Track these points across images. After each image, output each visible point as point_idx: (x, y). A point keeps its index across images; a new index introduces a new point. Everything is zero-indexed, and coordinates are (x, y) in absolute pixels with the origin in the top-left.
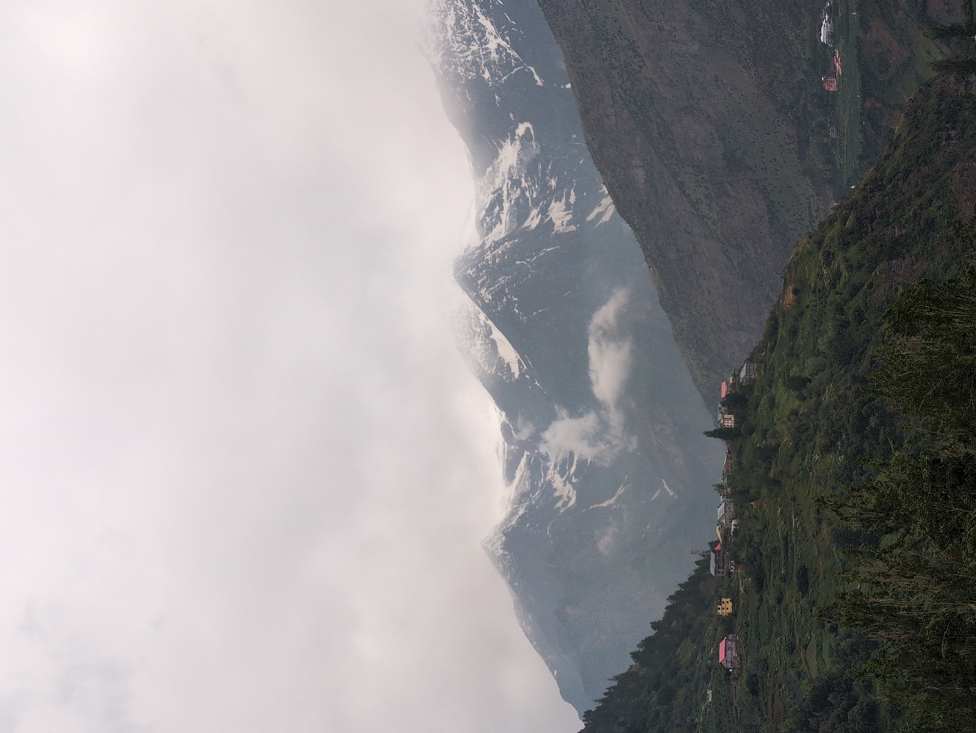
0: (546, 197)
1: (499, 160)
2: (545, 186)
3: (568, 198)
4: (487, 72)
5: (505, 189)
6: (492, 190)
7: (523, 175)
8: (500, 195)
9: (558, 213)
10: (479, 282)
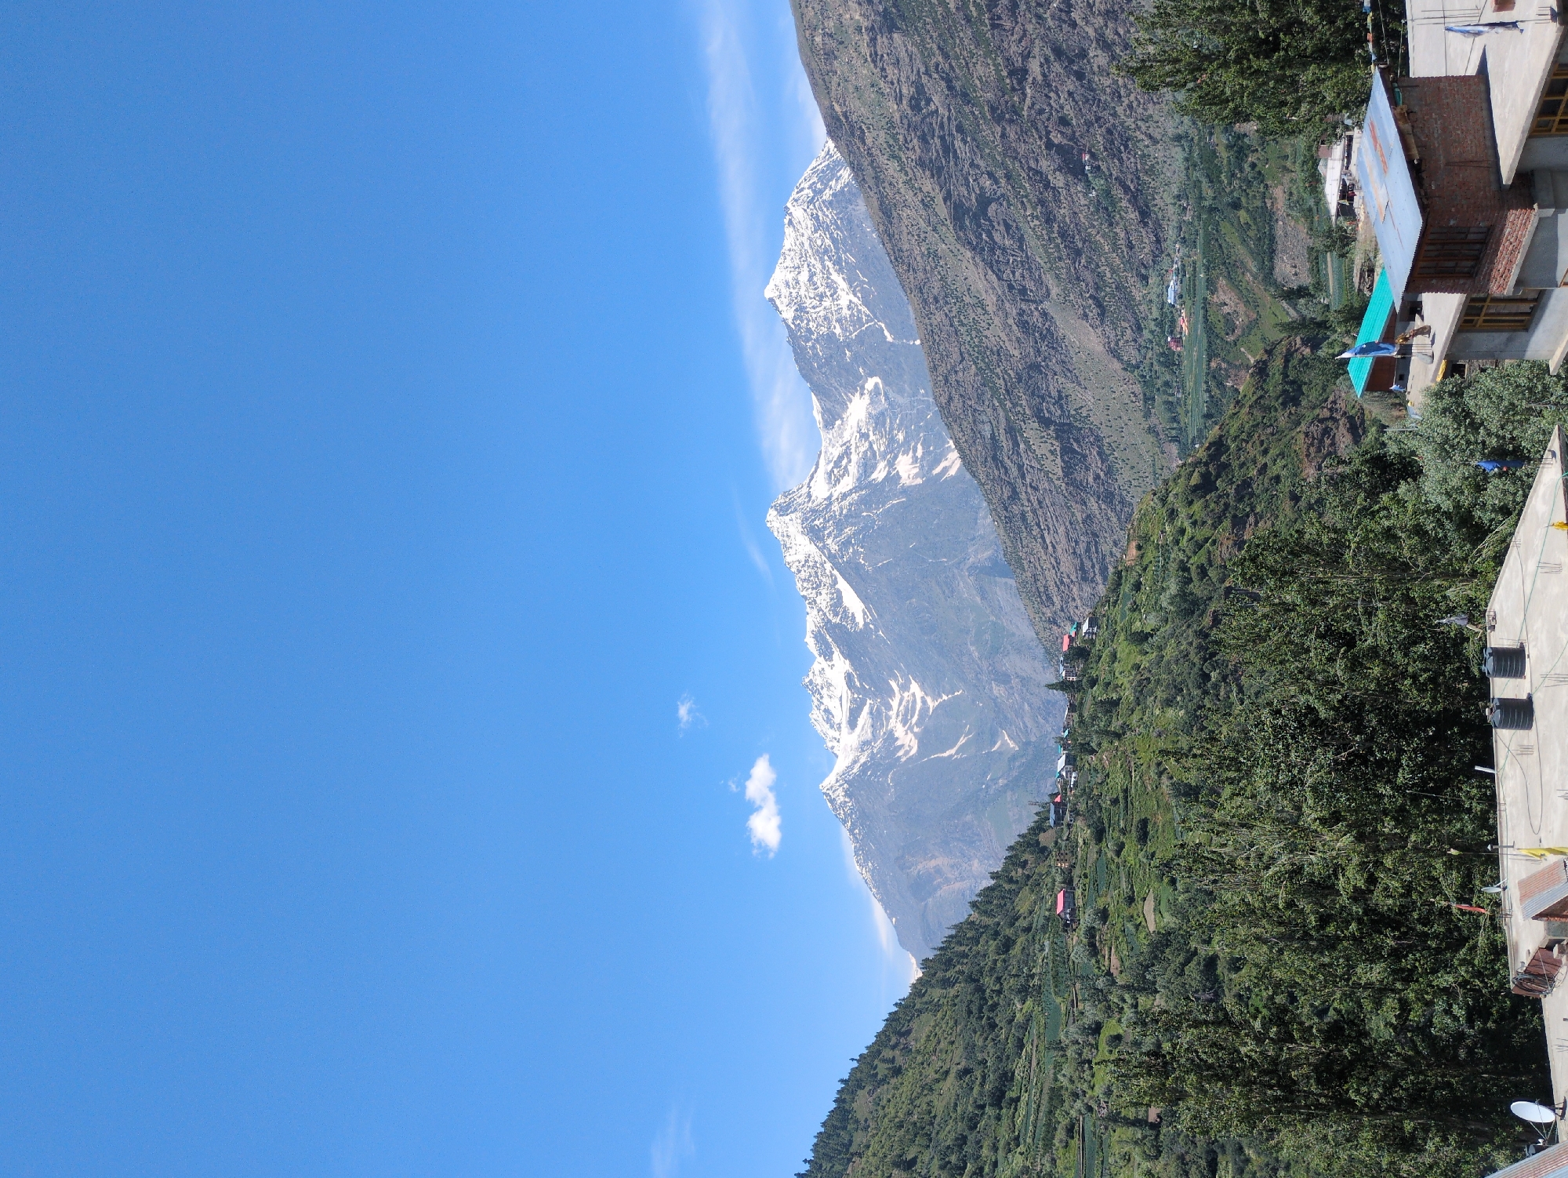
0: (892, 452)
1: (848, 414)
2: (892, 440)
3: (915, 451)
4: (837, 326)
5: (853, 442)
6: (840, 443)
7: (871, 428)
8: (848, 448)
9: (907, 469)
10: (826, 532)
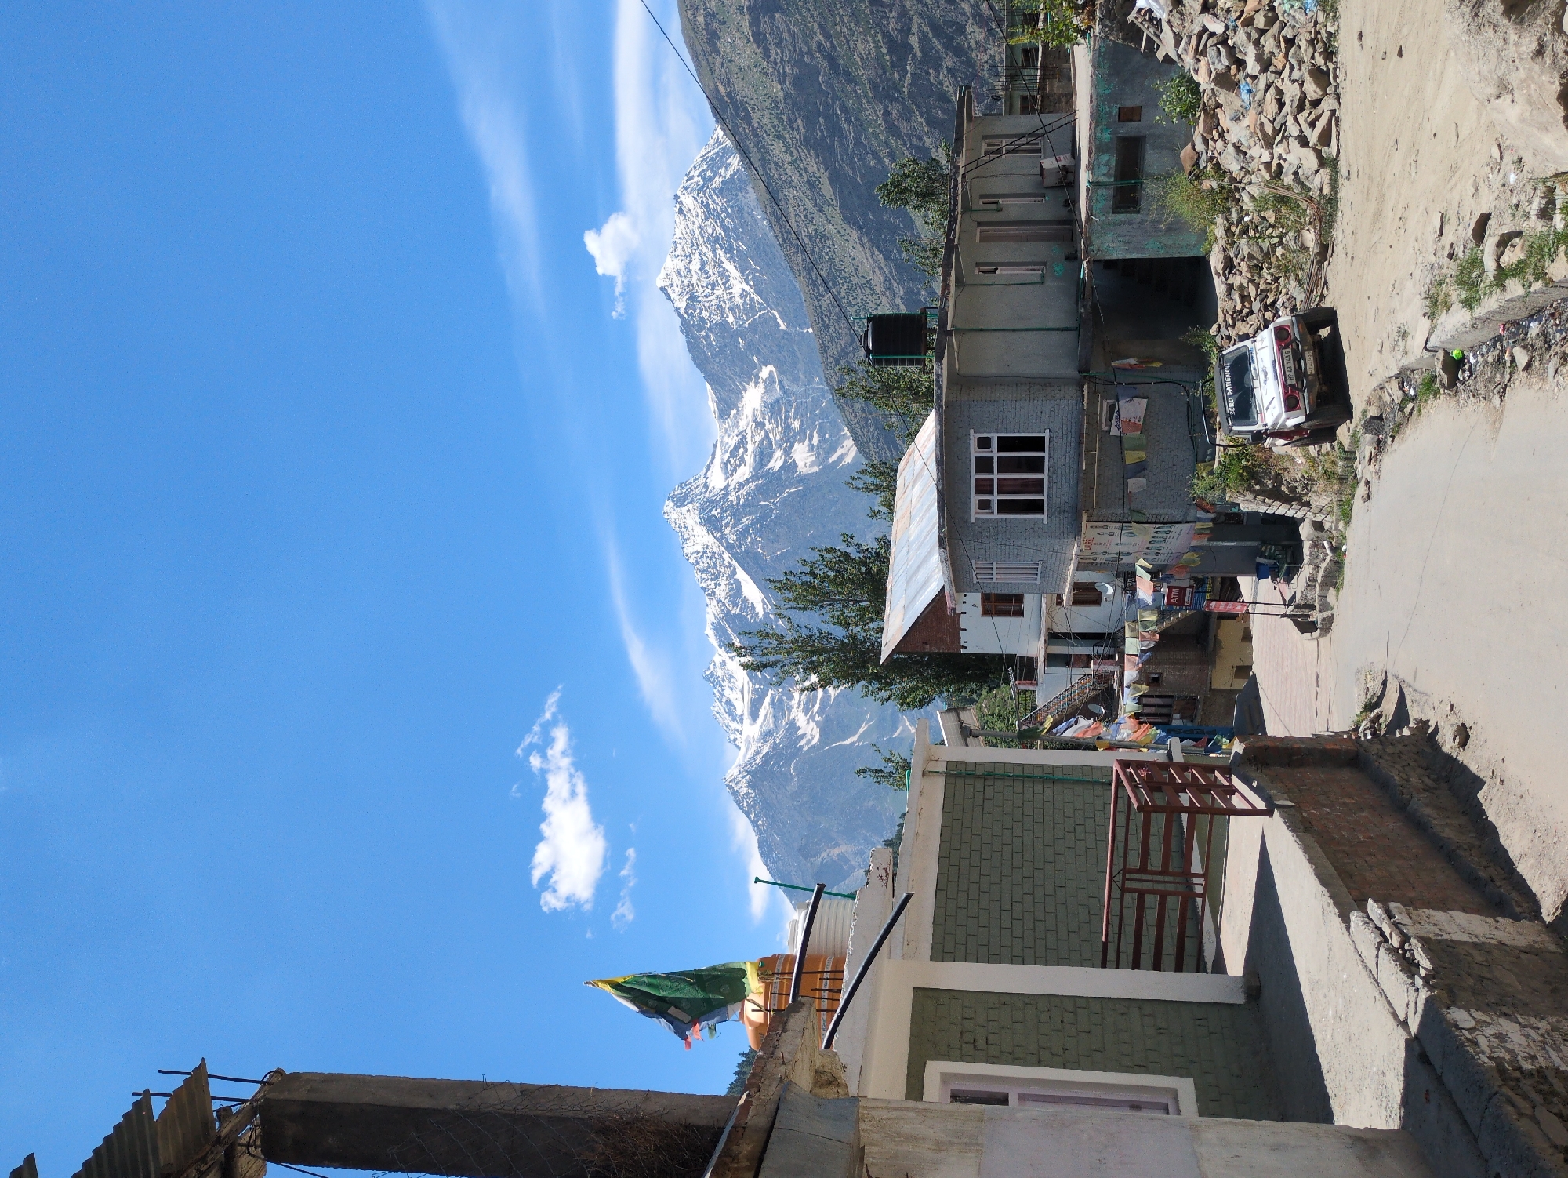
0: (790, 439)
1: (743, 403)
2: (788, 428)
3: (811, 440)
4: (731, 315)
5: (749, 431)
6: (736, 432)
7: (767, 417)
8: (744, 437)
9: (803, 457)
10: (724, 522)
